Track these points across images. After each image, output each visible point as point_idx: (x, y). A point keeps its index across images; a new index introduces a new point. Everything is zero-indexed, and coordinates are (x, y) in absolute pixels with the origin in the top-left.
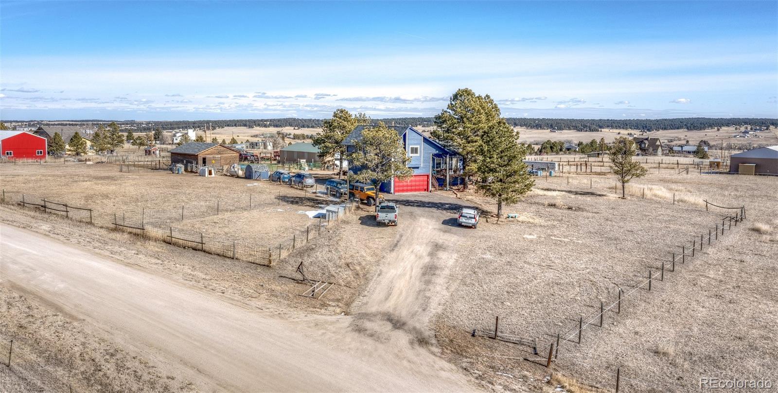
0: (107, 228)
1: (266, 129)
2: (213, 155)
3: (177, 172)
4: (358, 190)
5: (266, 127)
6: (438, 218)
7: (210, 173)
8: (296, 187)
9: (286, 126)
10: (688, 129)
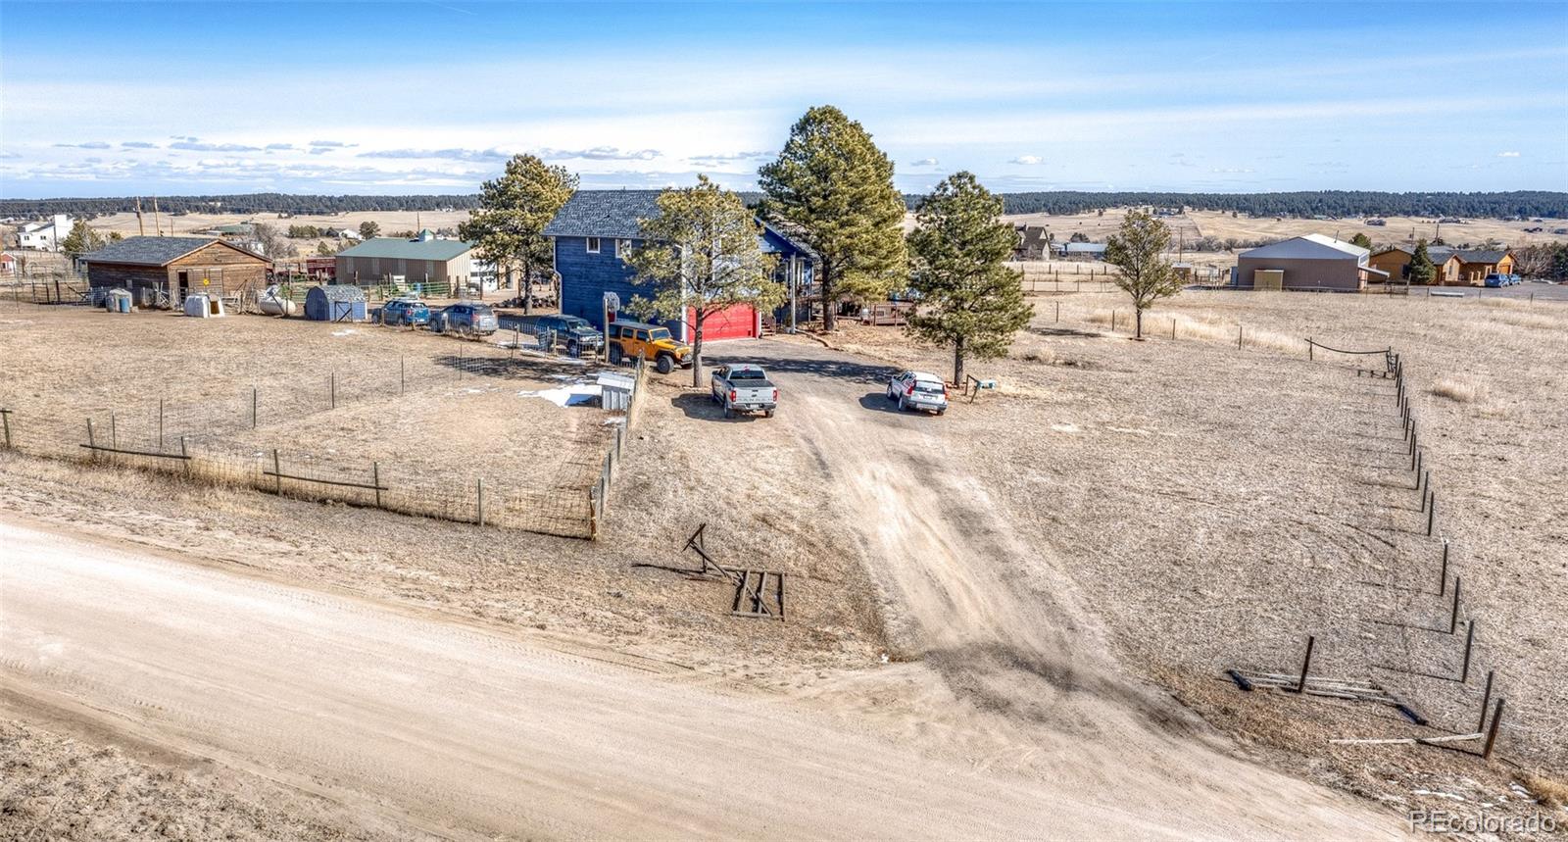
0: (64, 459)
1: (215, 216)
2: (203, 267)
3: (118, 309)
4: (631, 337)
5: (215, 213)
6: (846, 398)
7: (214, 309)
8: (457, 335)
9: (260, 211)
10: (1049, 212)
